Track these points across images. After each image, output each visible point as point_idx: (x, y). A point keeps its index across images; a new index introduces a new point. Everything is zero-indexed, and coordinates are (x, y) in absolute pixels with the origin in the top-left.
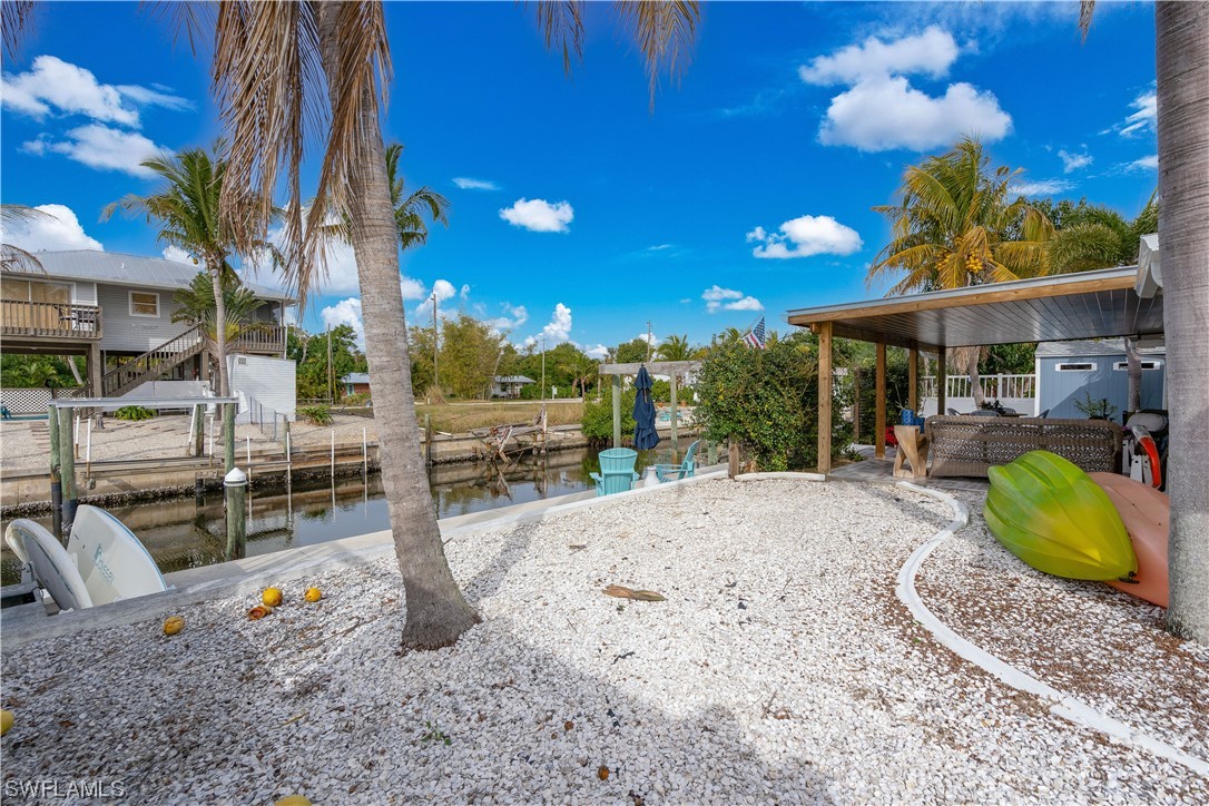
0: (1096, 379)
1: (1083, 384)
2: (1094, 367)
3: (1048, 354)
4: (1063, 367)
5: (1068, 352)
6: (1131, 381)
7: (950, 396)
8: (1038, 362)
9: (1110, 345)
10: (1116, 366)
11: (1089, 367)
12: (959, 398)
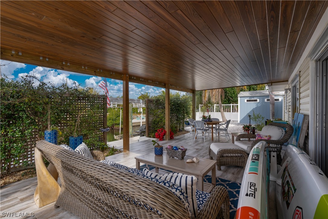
0: (259, 105)
1: (254, 107)
2: (258, 100)
3: (242, 96)
4: (248, 101)
5: (249, 95)
6: (271, 106)
7: (216, 112)
8: (239, 98)
9: (264, 92)
10: (266, 100)
11: (256, 100)
12: (217, 112)
